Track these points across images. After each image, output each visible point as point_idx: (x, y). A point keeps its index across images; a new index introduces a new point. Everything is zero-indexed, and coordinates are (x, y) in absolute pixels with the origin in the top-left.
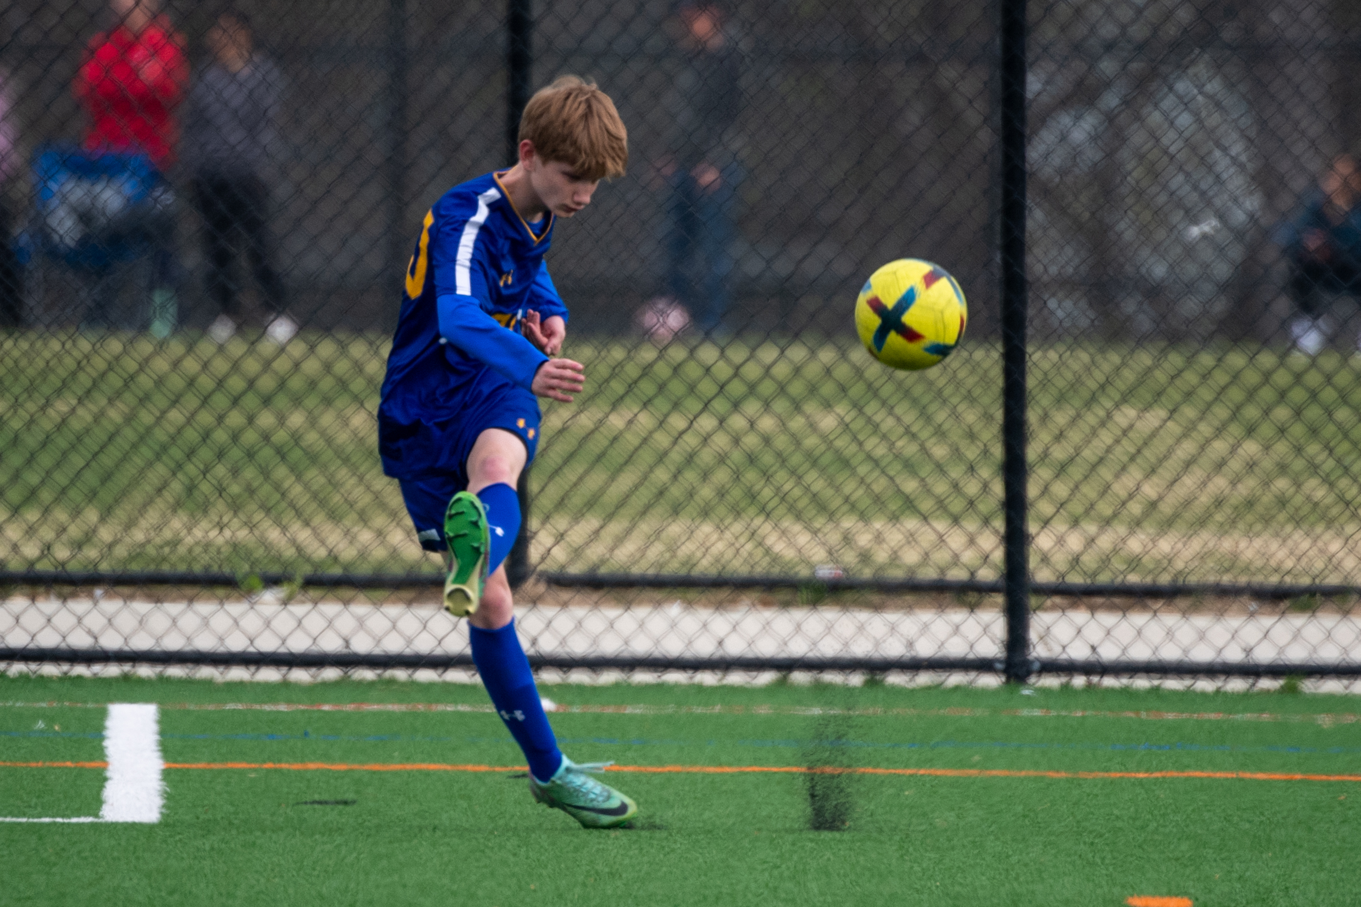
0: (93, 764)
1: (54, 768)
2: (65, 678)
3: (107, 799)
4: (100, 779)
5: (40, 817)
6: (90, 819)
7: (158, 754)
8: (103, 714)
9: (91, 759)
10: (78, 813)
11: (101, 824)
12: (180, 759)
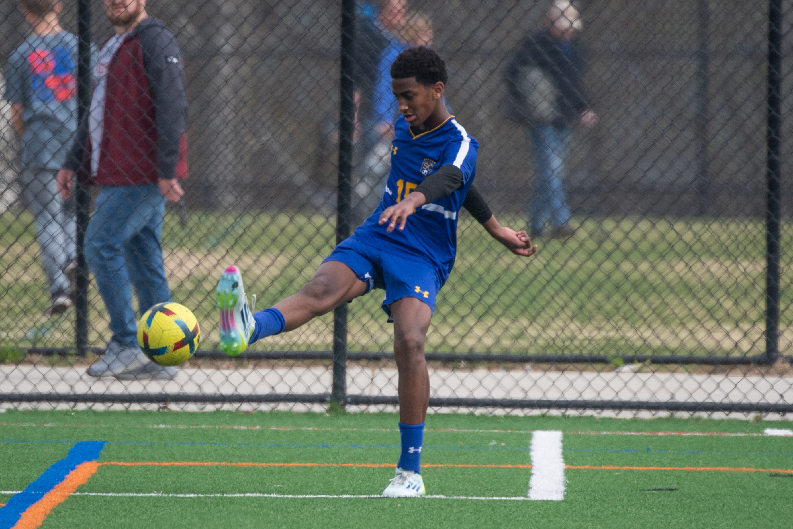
0: (525, 466)
1: (501, 468)
2: (507, 417)
3: (532, 486)
4: (528, 474)
5: (493, 497)
6: (522, 498)
7: (562, 460)
8: (530, 437)
9: (523, 464)
10: (515, 494)
11: (529, 501)
12: (574, 463)
